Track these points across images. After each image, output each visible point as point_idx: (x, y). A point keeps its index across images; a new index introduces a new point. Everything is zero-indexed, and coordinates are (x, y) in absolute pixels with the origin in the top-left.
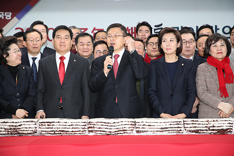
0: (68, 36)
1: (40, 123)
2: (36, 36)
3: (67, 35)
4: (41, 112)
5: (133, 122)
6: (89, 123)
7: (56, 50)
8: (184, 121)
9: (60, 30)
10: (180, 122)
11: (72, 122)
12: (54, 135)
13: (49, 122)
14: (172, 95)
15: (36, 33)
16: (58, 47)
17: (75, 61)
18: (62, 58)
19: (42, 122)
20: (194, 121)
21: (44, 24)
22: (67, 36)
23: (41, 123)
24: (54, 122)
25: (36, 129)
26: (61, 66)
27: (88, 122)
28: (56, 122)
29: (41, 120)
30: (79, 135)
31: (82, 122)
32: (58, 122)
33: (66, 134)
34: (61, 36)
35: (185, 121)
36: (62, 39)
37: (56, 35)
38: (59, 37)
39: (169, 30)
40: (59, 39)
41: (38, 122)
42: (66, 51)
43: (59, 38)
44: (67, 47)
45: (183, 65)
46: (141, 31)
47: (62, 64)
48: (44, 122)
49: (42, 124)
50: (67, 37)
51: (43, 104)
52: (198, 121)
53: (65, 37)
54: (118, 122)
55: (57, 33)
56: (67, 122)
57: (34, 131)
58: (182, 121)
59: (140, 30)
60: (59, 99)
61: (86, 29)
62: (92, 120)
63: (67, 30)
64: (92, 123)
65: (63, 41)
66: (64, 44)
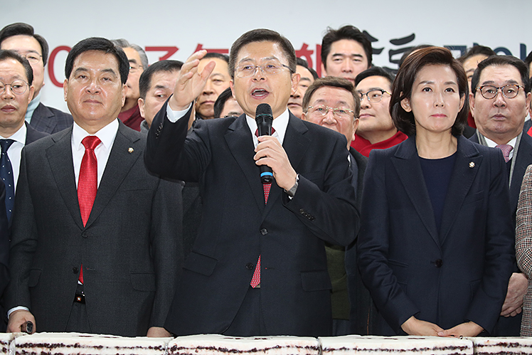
0: (111, 70)
1: (18, 346)
2: (11, 73)
3: (108, 68)
4: (20, 313)
5: (314, 348)
6: (174, 348)
7: (74, 117)
8: (475, 346)
9: (89, 52)
10: (462, 348)
11: (117, 348)
13: (46, 345)
14: (440, 263)
15: (15, 62)
16: (80, 105)
17: (131, 150)
18: (91, 142)
19: (26, 345)
20: (505, 345)
21: (35, 33)
22: (107, 70)
23: (22, 346)
24: (62, 345)
26: (86, 166)
27: (171, 345)
28: (68, 346)
29: (24, 338)
31: (150, 348)
32: (76, 346)
34: (90, 72)
35: (479, 346)
36: (91, 80)
37: (75, 69)
38: (82, 73)
40: (84, 81)
41: (13, 345)
42: (105, 120)
43: (83, 77)
44: (106, 106)
45: (472, 165)
46: (337, 57)
47: (90, 159)
48: (32, 346)
49: (24, 349)
50: (108, 75)
51: (30, 288)
52: (517, 345)
53: (102, 75)
54: (267, 349)
55: (78, 63)
56: (101, 347)
58: (470, 345)
59: (336, 55)
60: (76, 271)
61: (173, 50)
62: (181, 341)
63: (109, 52)
64: (181, 348)
65: (94, 85)
66: (96, 98)
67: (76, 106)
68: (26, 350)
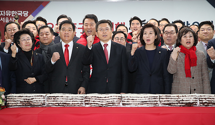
5: (120, 97)
6: (86, 97)
8: (159, 96)
9: (65, 24)
10: (156, 97)
11: (72, 97)
12: (59, 106)
14: (151, 75)
17: (77, 48)
20: (167, 96)
25: (45, 102)
28: (60, 97)
29: (49, 95)
30: (78, 106)
33: (68, 106)
34: (66, 29)
36: (66, 31)
37: (62, 28)
38: (64, 29)
39: (149, 25)
40: (64, 31)
45: (160, 52)
48: (51, 97)
52: (170, 96)
53: (69, 29)
55: (62, 27)
56: (68, 97)
57: (43, 103)
60: (65, 77)
62: (88, 95)
63: (70, 24)
64: (88, 97)
65: (67, 32)
66: (67, 35)
67: (62, 37)
68: (49, 98)
